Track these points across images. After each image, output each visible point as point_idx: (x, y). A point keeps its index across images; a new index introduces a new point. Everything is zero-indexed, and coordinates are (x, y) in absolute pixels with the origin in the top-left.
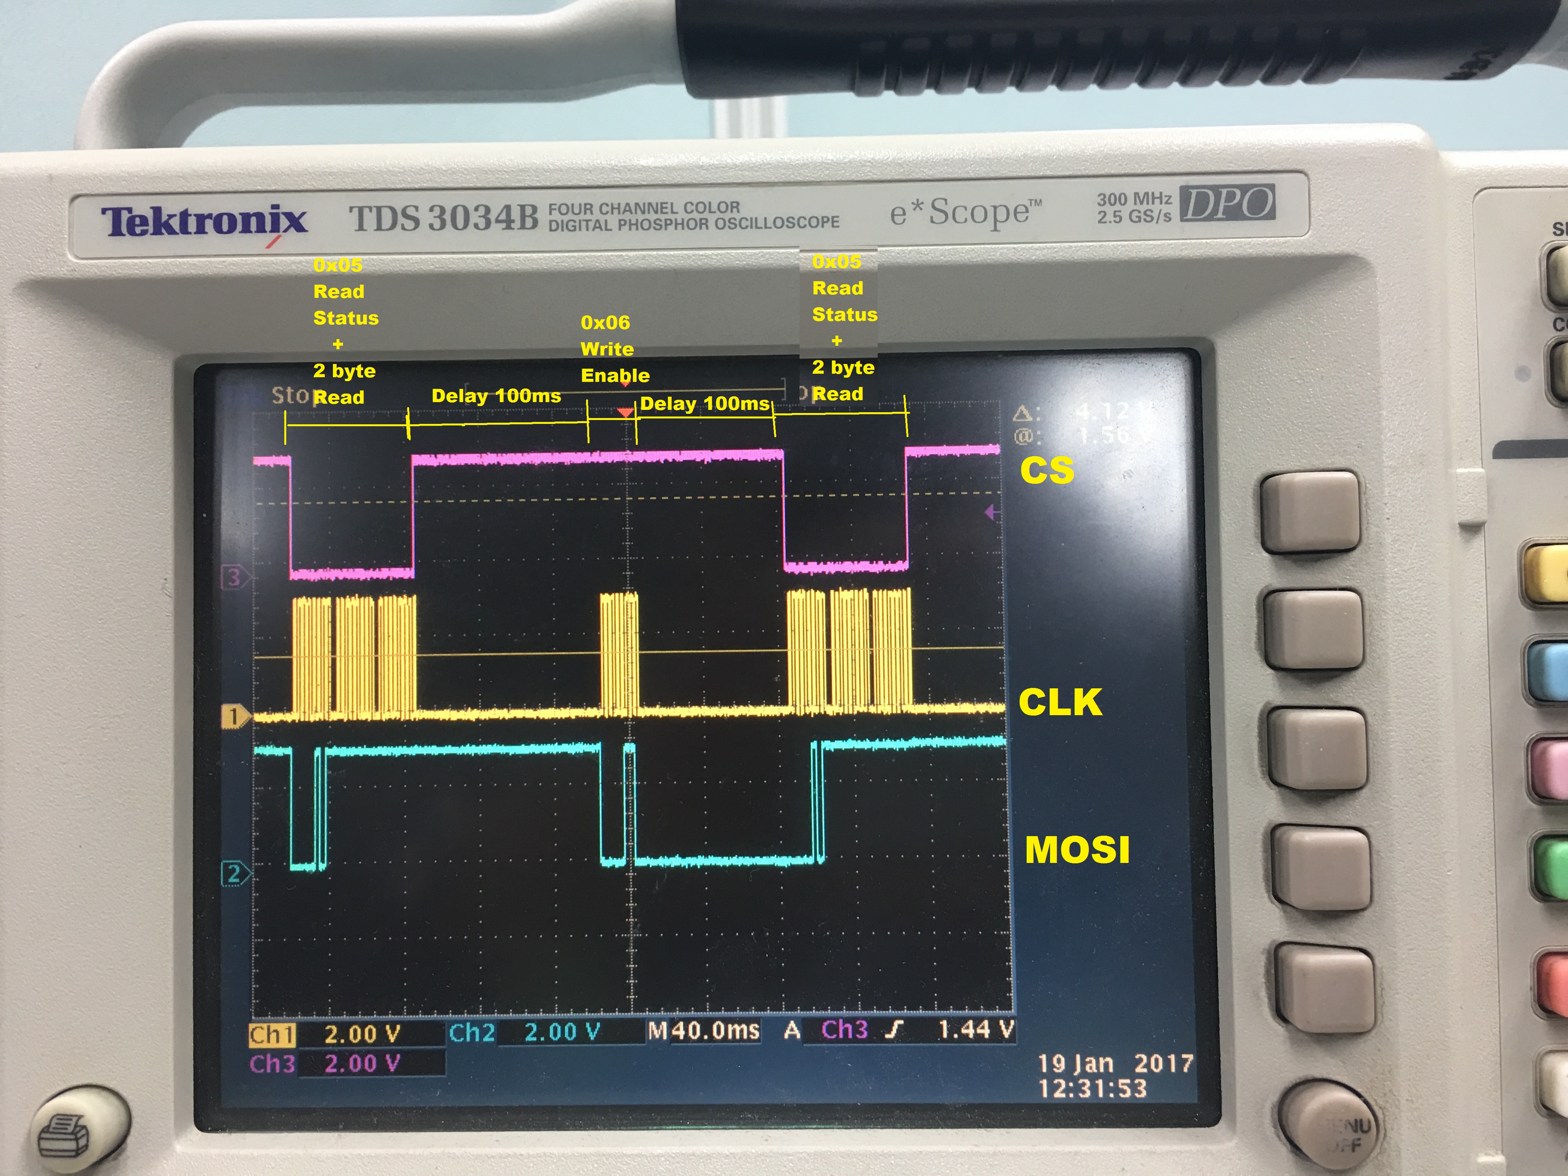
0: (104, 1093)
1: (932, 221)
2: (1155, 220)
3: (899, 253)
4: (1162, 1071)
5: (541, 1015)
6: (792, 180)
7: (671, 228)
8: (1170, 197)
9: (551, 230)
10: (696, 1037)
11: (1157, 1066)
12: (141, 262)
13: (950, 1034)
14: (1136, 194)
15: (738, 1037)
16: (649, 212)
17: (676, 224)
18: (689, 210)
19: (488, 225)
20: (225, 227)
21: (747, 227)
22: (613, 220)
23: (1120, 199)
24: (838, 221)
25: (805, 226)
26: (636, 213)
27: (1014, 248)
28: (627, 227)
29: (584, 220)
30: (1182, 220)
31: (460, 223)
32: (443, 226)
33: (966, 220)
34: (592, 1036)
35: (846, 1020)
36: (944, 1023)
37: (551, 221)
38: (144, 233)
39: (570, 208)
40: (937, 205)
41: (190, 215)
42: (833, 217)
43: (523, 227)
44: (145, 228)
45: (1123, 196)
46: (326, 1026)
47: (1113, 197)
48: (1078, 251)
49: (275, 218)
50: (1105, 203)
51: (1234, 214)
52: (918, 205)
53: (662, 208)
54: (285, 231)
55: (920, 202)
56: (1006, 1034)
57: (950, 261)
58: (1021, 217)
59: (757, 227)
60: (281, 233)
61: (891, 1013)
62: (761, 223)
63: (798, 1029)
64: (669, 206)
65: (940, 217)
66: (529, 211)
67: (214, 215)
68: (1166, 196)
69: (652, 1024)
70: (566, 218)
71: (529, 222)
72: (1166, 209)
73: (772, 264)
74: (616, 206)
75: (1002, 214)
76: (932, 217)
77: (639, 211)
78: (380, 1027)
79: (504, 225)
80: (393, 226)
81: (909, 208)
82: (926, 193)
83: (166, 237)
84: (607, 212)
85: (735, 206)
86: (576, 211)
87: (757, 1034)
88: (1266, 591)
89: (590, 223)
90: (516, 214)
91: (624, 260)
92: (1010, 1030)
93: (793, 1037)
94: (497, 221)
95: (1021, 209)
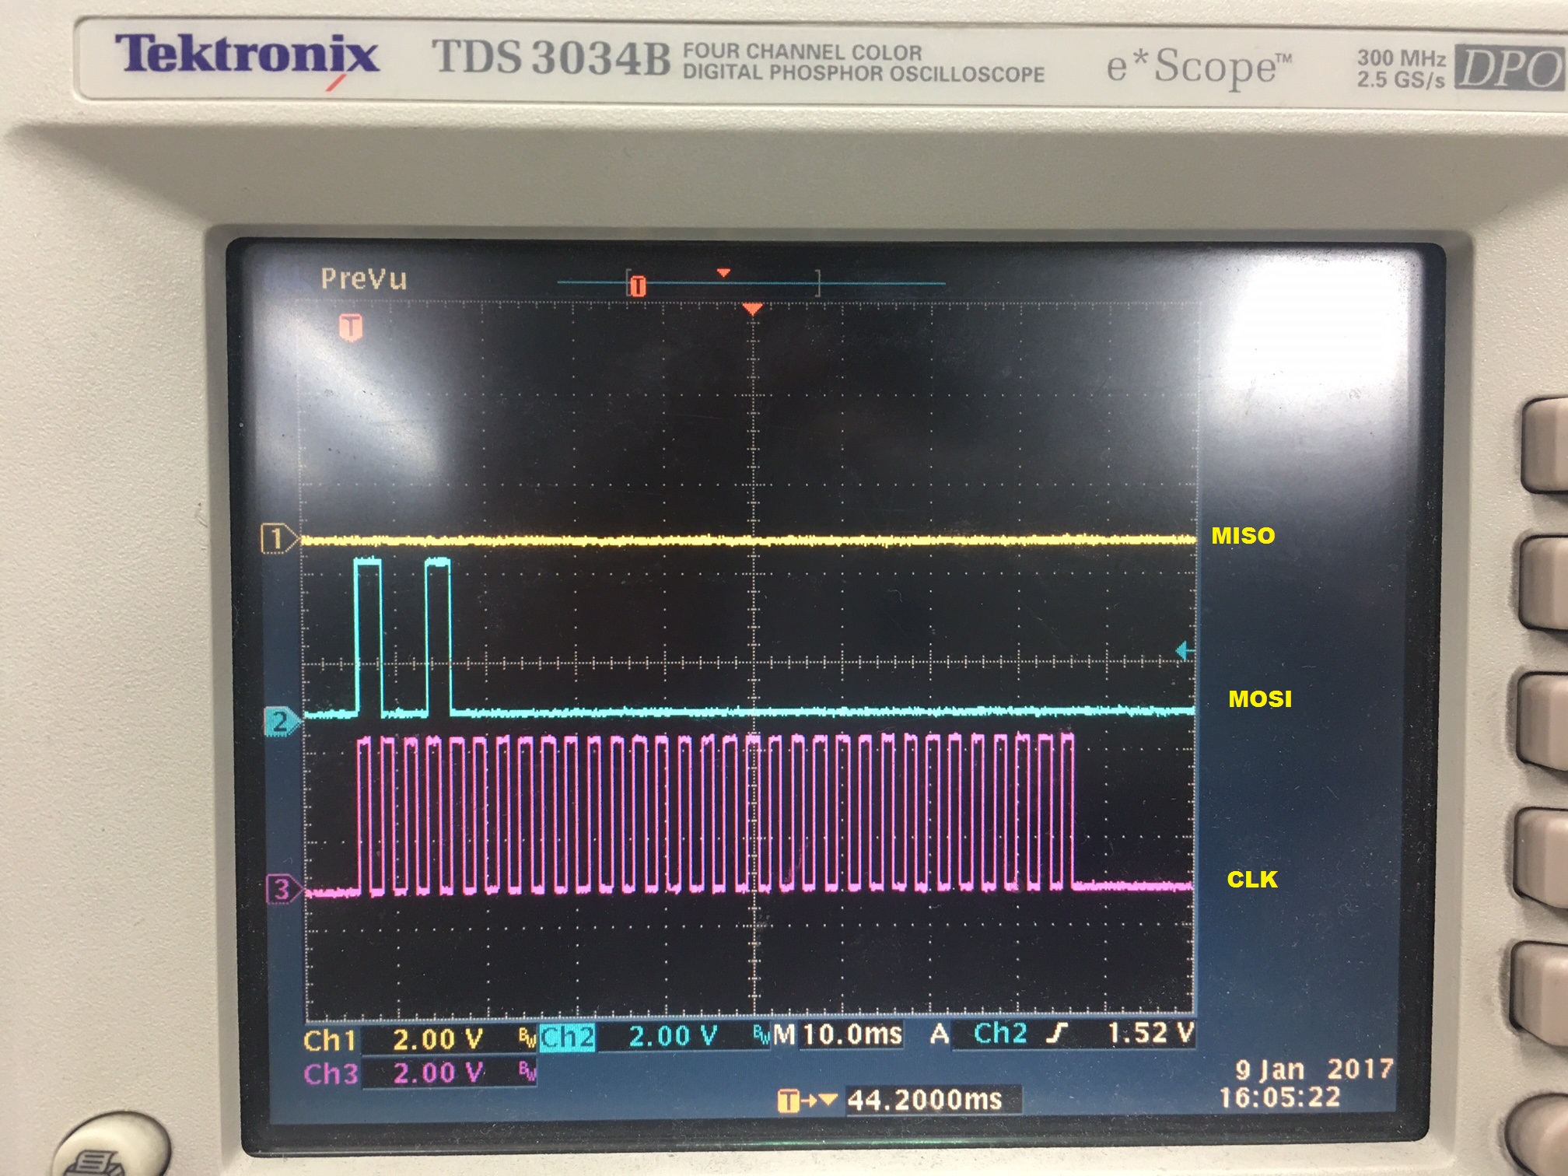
0: (139, 1121)
1: (1158, 77)
2: (1425, 85)
3: (1117, 117)
4: (1358, 1077)
5: (648, 1017)
6: (988, 21)
7: (836, 77)
8: (1444, 58)
9: (686, 76)
10: (828, 1042)
11: (1352, 1072)
12: (168, 105)
13: (1121, 1040)
15: (877, 1041)
16: (809, 57)
17: (843, 73)
18: (858, 56)
19: (607, 68)
20: (274, 63)
21: (930, 79)
22: (764, 66)
23: (1385, 57)
24: (1042, 74)
25: (1002, 79)
26: (793, 57)
27: (1257, 114)
28: (782, 72)
29: (728, 65)
30: (1457, 87)
31: (572, 64)
32: (551, 67)
33: (1199, 78)
36: (1114, 1026)
37: (686, 66)
38: (170, 67)
40: (1164, 56)
41: (229, 46)
42: (1036, 69)
43: (651, 72)
44: (171, 61)
45: (1388, 54)
46: (394, 1030)
48: (1334, 120)
49: (338, 52)
50: (1366, 62)
51: (1517, 82)
52: (1141, 56)
53: (825, 52)
54: (351, 69)
55: (1144, 52)
56: (1185, 1038)
57: (1179, 128)
58: (1266, 75)
59: (942, 79)
60: (345, 72)
61: (1053, 1014)
62: (947, 75)
63: (947, 1032)
64: (833, 49)
65: (1166, 72)
66: (658, 51)
67: (259, 48)
68: (1439, 56)
69: (777, 1027)
70: (705, 62)
71: (659, 66)
72: (1438, 72)
73: (960, 127)
74: (767, 47)
77: (796, 55)
79: (627, 69)
80: (488, 67)
81: (1130, 60)
83: (198, 75)
84: (757, 56)
85: (915, 51)
88: (1524, 537)
89: (734, 68)
90: (642, 55)
91: (777, 117)
92: (1189, 1033)
94: (619, 63)
95: (1266, 65)
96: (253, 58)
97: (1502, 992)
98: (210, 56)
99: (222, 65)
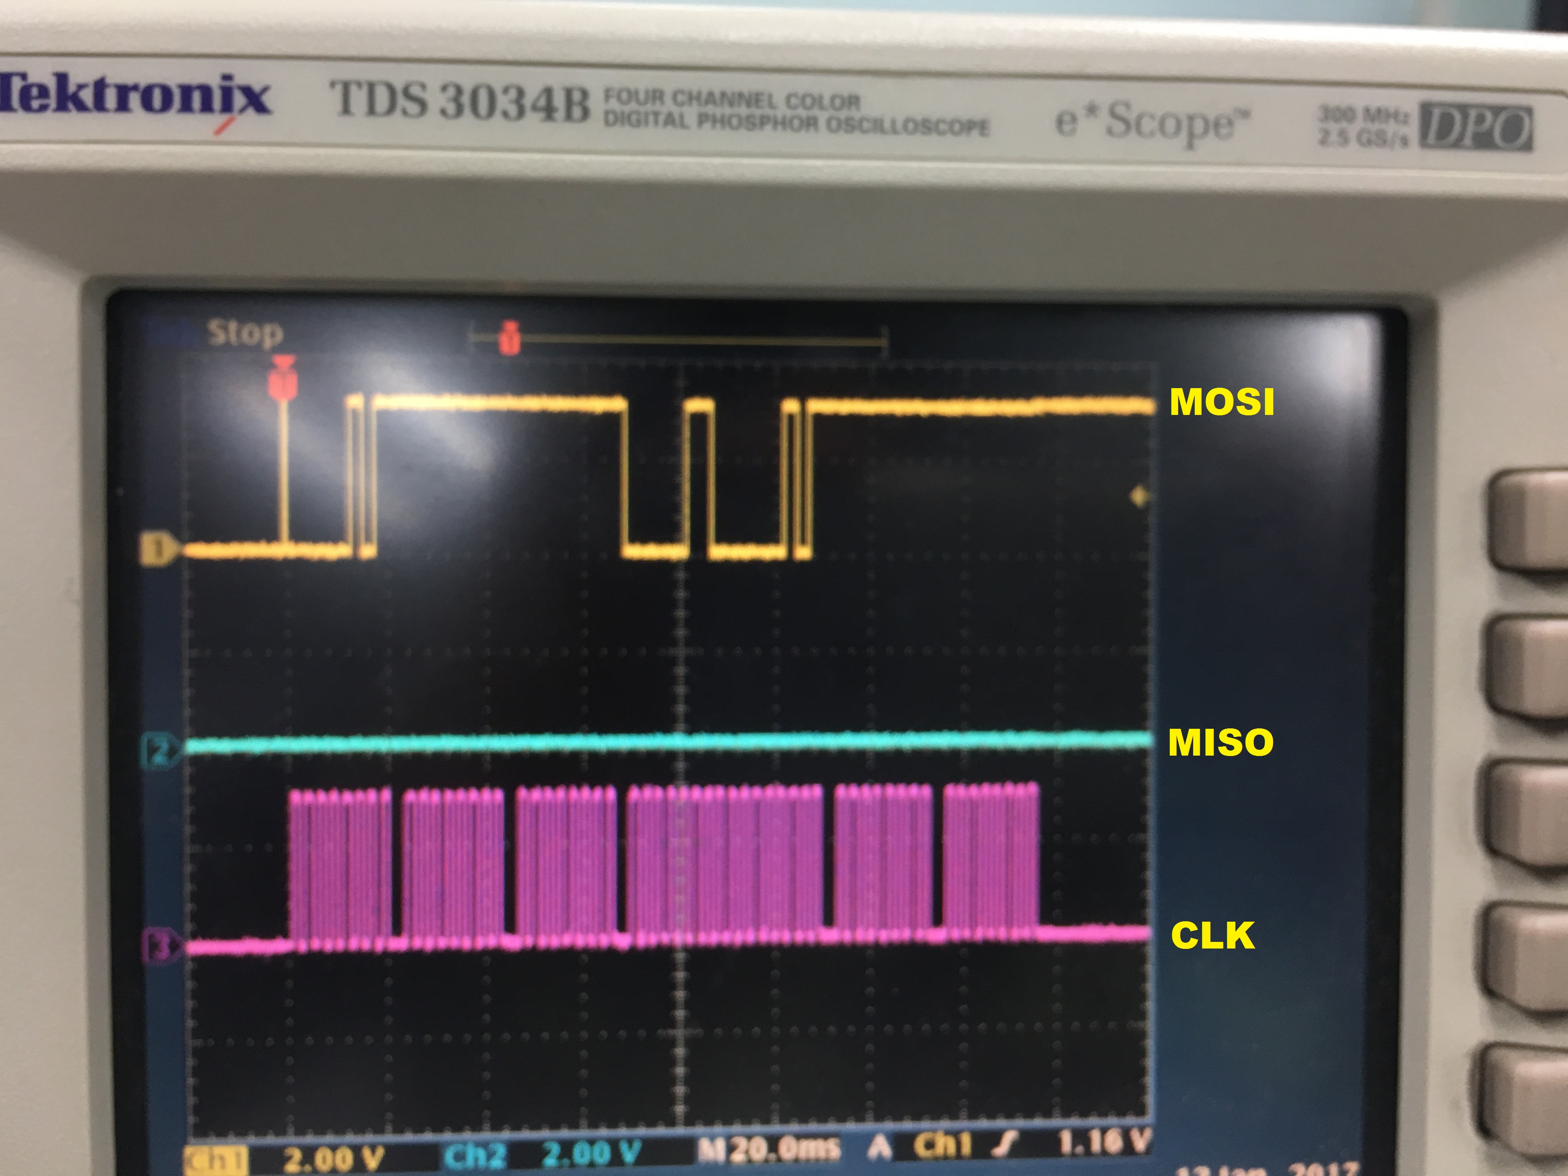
1: (1110, 132)
2: (1389, 144)
3: (1066, 173)
5: (564, 1133)
6: (931, 70)
7: (768, 128)
8: (1408, 115)
9: (607, 124)
10: (760, 1158)
12: (40, 149)
13: (1072, 1147)
14: (1366, 110)
16: (739, 105)
17: (775, 123)
18: (792, 105)
19: (521, 112)
21: (868, 130)
22: (691, 113)
23: (1346, 114)
24: (988, 128)
25: (945, 132)
26: (722, 105)
27: (1213, 172)
28: (710, 121)
29: (652, 112)
31: (483, 109)
32: (459, 111)
33: (1153, 134)
34: (630, 1159)
35: (947, 1132)
36: (1066, 1135)
37: (607, 112)
38: (43, 108)
39: (632, 95)
40: (1116, 110)
42: (982, 122)
43: (569, 117)
44: (44, 101)
45: (1350, 112)
46: (286, 1150)
47: (1337, 111)
48: (1293, 180)
49: (227, 93)
50: (1328, 118)
52: (1092, 110)
53: (757, 100)
54: (243, 110)
55: (1095, 106)
56: (1141, 1146)
57: (1130, 186)
58: (1224, 131)
59: (882, 131)
61: (1001, 1123)
62: (887, 126)
63: (888, 1144)
64: (766, 97)
65: (1119, 127)
66: (577, 96)
68: (1403, 114)
69: (705, 1142)
70: (627, 109)
71: (577, 112)
72: (1404, 130)
74: (695, 94)
76: (1109, 128)
77: (726, 103)
78: (357, 1149)
79: (543, 114)
80: (391, 110)
81: (1081, 113)
84: (683, 103)
85: (853, 101)
86: (642, 99)
87: (837, 1153)
88: (1493, 616)
89: (659, 116)
90: (559, 101)
91: (706, 169)
92: (1144, 1142)
93: (881, 1155)
94: (535, 108)
95: (1224, 121)
96: (134, 99)
98: (87, 96)
99: (100, 105)
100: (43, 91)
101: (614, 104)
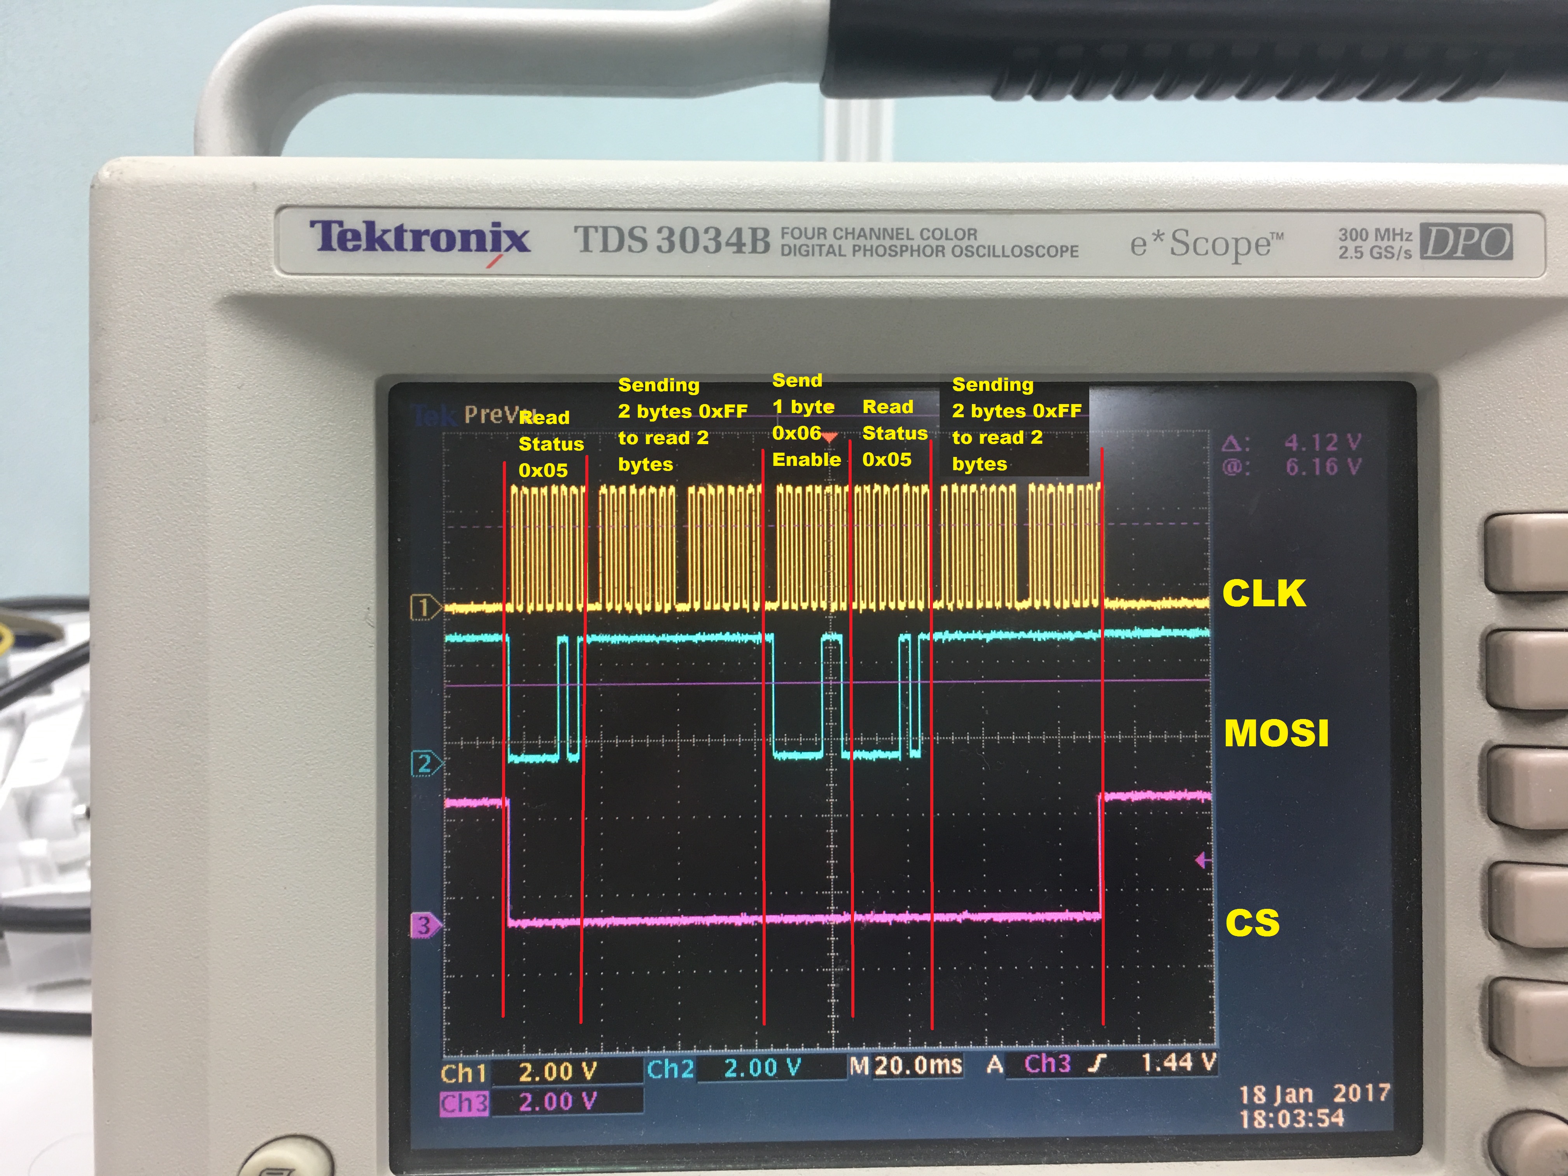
1: (1173, 253)
2: (1396, 257)
3: (1139, 285)
4: (1360, 1100)
5: (741, 1051)
6: (1032, 208)
7: (907, 255)
8: (1410, 234)
9: (783, 254)
10: (898, 1072)
11: (1355, 1096)
12: (354, 280)
13: (1153, 1068)
14: (1378, 230)
15: (940, 1071)
16: (884, 238)
17: (912, 251)
18: (925, 237)
19: (718, 249)
20: (443, 244)
21: (984, 255)
22: (847, 245)
23: (1361, 234)
24: (1077, 251)
25: (1044, 255)
26: (871, 238)
27: (1256, 282)
28: (862, 251)
29: (817, 245)
30: (1422, 257)
31: (689, 245)
32: (672, 248)
33: (1207, 253)
34: (793, 1072)
35: (1049, 1054)
36: (1147, 1056)
37: (783, 246)
38: (356, 248)
39: (803, 232)
40: (1177, 235)
41: (406, 231)
42: (1072, 247)
43: (754, 250)
45: (1364, 232)
46: (520, 1063)
47: (1354, 232)
48: (1319, 286)
49: (496, 236)
50: (1346, 239)
51: (1472, 253)
52: (1159, 236)
53: (898, 234)
54: (508, 250)
55: (1161, 233)
56: (1209, 1066)
57: (1190, 294)
58: (1263, 250)
59: (994, 256)
60: (502, 253)
61: (1093, 1046)
62: (999, 252)
63: (1001, 1063)
64: (905, 232)
65: (1181, 248)
66: (760, 234)
67: (432, 232)
68: (1406, 233)
69: (854, 1059)
70: (798, 243)
71: (761, 246)
72: (1407, 245)
73: (1010, 294)
74: (850, 230)
75: (1243, 247)
76: (1172, 249)
77: (874, 237)
78: (576, 1064)
79: (735, 248)
80: (620, 248)
81: (1150, 239)
82: (1168, 223)
83: (380, 253)
84: (841, 237)
85: (972, 233)
86: (810, 235)
87: (960, 1069)
88: (1489, 630)
89: (823, 247)
90: (747, 238)
91: (858, 287)
92: (1212, 1063)
93: (995, 1071)
94: (728, 244)
95: (1263, 242)
96: (426, 241)
97: (1482, 1022)
98: (390, 239)
99: (400, 246)
100: (356, 235)
101: (788, 240)
